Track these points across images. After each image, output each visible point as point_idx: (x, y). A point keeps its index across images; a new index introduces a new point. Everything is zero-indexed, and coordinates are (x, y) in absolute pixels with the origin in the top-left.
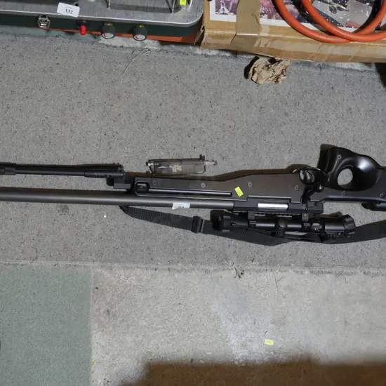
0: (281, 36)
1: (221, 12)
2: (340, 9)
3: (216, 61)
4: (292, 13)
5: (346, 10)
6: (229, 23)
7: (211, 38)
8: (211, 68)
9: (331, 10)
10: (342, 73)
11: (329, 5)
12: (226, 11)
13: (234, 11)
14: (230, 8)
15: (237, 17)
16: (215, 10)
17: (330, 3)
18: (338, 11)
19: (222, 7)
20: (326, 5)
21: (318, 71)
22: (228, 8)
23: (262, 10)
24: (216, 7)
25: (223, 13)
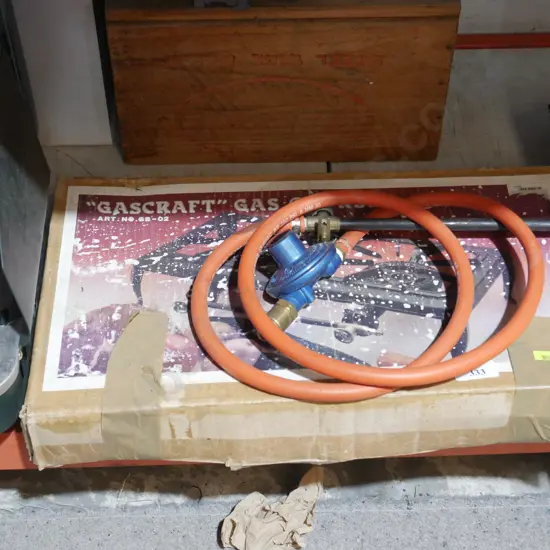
0: (212, 402)
1: (72, 373)
2: (361, 333)
3: (149, 516)
4: (242, 355)
5: (376, 334)
6: (87, 392)
7: (48, 432)
8: (136, 534)
9: (339, 338)
10: (463, 508)
11: (333, 329)
12: (84, 369)
13: (101, 366)
14: (94, 362)
15: (107, 377)
16: (57, 369)
17: (335, 326)
18: (357, 338)
19: (74, 363)
20: (327, 329)
21: (402, 511)
22: (88, 364)
23: (168, 357)
24: (61, 364)
25: (76, 375)
